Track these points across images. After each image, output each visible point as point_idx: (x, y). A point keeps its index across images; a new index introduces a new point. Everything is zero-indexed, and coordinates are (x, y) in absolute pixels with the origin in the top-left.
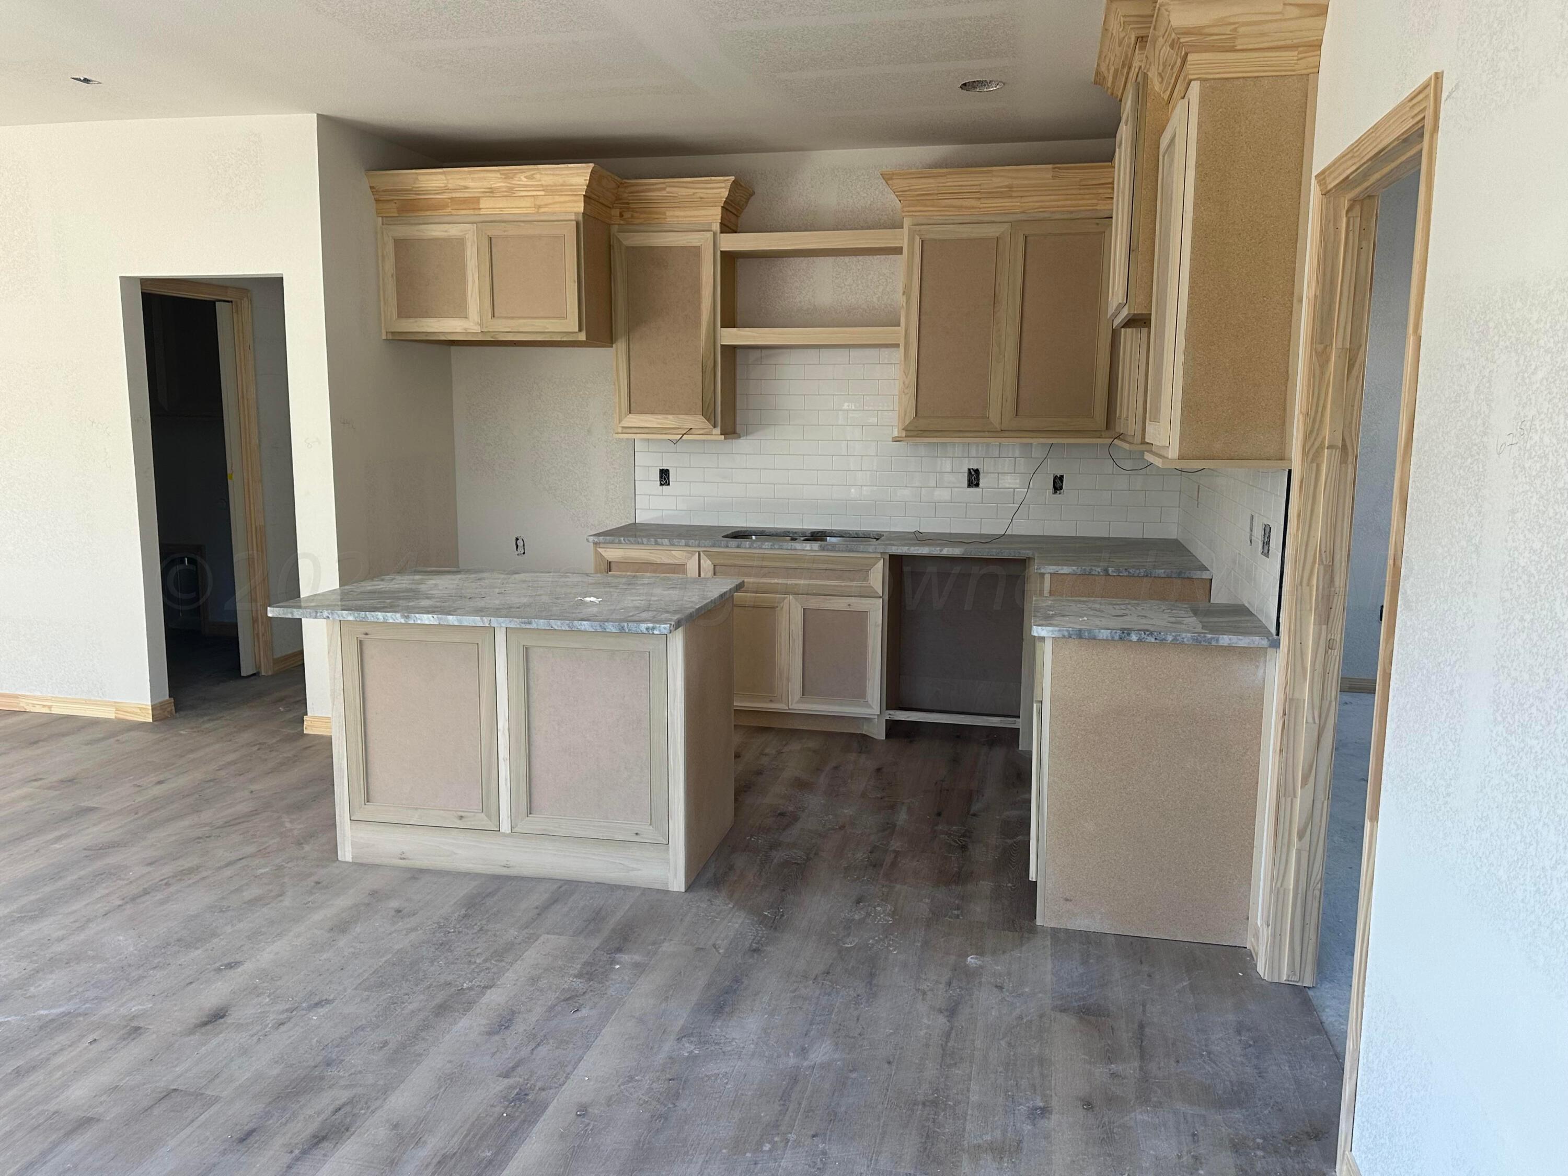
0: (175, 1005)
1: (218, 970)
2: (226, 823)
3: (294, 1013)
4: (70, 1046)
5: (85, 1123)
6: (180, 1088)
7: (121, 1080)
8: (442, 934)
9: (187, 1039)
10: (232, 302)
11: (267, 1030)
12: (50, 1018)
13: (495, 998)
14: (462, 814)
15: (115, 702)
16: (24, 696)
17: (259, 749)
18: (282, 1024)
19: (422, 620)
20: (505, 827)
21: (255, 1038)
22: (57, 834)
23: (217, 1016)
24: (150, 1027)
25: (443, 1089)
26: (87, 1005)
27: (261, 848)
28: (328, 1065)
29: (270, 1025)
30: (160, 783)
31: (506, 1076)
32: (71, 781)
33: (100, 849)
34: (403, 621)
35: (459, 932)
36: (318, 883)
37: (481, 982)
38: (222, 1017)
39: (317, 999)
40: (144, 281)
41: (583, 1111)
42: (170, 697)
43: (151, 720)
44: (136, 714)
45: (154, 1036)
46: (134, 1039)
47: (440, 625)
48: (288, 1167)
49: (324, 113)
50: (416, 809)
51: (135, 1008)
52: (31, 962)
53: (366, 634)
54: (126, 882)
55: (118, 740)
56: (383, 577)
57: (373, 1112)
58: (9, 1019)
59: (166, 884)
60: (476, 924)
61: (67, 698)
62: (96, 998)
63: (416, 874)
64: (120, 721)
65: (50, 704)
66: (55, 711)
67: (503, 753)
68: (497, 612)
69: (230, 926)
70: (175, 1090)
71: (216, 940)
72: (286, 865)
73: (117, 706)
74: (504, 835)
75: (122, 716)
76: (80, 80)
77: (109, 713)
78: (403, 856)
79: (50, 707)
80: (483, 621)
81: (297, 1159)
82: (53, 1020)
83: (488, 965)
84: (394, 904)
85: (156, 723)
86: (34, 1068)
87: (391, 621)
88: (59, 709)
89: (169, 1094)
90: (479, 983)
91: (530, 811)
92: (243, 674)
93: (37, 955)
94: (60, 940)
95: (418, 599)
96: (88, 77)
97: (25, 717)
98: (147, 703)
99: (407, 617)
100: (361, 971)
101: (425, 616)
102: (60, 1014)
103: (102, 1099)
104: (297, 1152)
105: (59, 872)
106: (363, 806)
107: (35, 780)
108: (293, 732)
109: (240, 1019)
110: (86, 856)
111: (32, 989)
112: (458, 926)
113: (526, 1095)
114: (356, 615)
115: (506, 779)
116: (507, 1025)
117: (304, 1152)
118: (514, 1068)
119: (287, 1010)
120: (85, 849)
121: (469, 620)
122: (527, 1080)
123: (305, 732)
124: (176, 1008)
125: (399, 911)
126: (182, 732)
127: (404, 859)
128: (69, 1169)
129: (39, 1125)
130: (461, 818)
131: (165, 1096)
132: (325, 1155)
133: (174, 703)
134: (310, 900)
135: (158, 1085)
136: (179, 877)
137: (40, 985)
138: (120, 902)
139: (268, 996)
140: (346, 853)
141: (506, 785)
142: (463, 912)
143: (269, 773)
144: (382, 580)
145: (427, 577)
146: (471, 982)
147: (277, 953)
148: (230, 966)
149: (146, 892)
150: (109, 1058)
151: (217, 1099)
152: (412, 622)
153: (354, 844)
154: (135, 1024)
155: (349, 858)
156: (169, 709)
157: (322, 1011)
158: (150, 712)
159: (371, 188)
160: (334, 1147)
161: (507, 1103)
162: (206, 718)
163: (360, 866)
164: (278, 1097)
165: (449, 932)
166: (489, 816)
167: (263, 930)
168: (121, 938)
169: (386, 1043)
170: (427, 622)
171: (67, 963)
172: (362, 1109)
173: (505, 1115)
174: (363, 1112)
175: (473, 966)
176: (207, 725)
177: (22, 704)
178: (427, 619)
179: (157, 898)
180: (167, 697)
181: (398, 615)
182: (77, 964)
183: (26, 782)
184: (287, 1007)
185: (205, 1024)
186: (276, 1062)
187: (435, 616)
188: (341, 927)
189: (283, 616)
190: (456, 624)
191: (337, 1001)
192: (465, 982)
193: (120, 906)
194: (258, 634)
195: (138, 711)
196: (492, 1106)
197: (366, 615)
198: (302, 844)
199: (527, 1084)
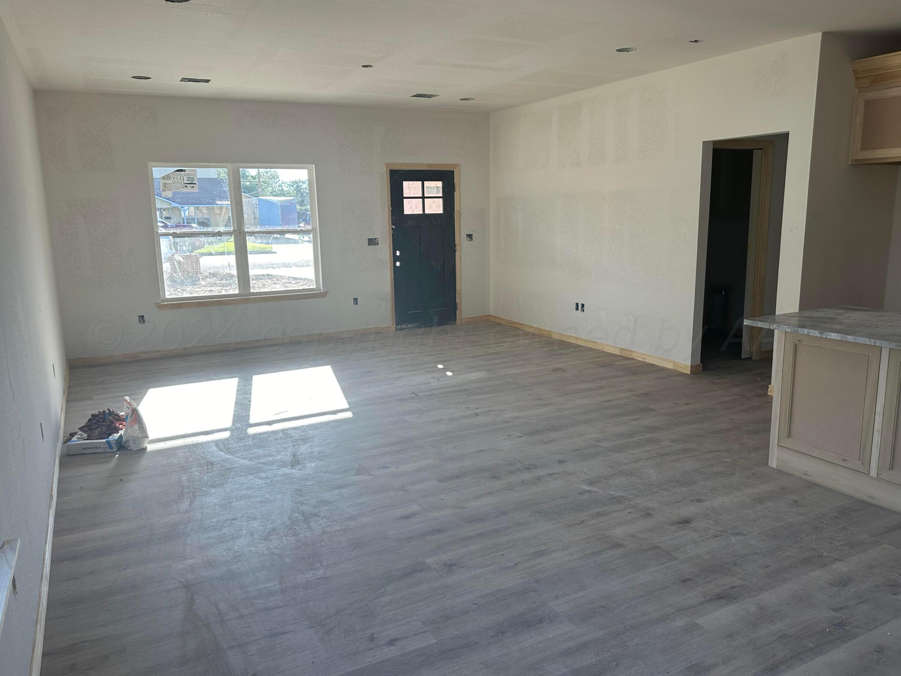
0: (668, 510)
1: (692, 501)
2: (714, 431)
3: (724, 534)
4: (620, 511)
5: (619, 545)
6: (662, 547)
7: (637, 534)
8: (818, 522)
9: (670, 527)
10: (762, 149)
11: (708, 536)
12: (615, 496)
13: (841, 567)
14: (845, 458)
15: (674, 361)
16: (635, 351)
17: (741, 398)
18: (716, 537)
19: (831, 336)
20: (873, 472)
21: (701, 538)
22: (635, 417)
23: (685, 522)
24: (655, 515)
25: (794, 602)
26: (631, 496)
27: (729, 448)
28: (735, 564)
29: (710, 535)
30: (686, 404)
31: (836, 610)
32: (646, 394)
33: (652, 429)
34: (819, 335)
35: (829, 525)
36: (754, 474)
37: (835, 555)
38: (688, 523)
39: (737, 531)
40: (715, 143)
41: (880, 650)
42: (701, 363)
43: (689, 373)
44: (683, 368)
45: (656, 520)
46: (647, 518)
47: (842, 340)
48: (701, 603)
49: (828, 30)
50: (817, 448)
51: (650, 505)
52: (613, 470)
53: (800, 341)
54: (660, 447)
55: (672, 380)
56: (818, 309)
57: (751, 596)
58: (599, 491)
59: (677, 453)
60: (841, 524)
61: (652, 355)
62: (635, 494)
63: (812, 485)
64: (675, 371)
65: (645, 357)
66: (647, 361)
67: (878, 426)
68: (882, 337)
69: (703, 482)
70: (659, 547)
71: (694, 486)
72: (740, 461)
73: (675, 363)
74: (872, 477)
75: (676, 368)
76: (692, 41)
77: (670, 366)
78: (806, 473)
79: (645, 359)
80: (870, 342)
81: (707, 601)
82: (615, 497)
83: (842, 548)
84: (795, 497)
85: (692, 375)
86: (604, 514)
87: (812, 334)
88: (649, 360)
89: (656, 547)
90: (833, 556)
91: (892, 468)
92: (742, 357)
93: (615, 468)
94: (626, 464)
95: (833, 324)
96: (696, 39)
97: (632, 361)
98: (689, 363)
99: (822, 333)
100: (765, 525)
101: (833, 334)
102: (619, 496)
103: (628, 538)
104: (707, 598)
105: (633, 434)
106: (786, 438)
107: (632, 391)
108: (762, 392)
109: (696, 527)
110: (645, 430)
111: (611, 481)
112: (829, 521)
113: (845, 625)
114: (792, 329)
115: (878, 444)
116: (844, 584)
117: (711, 600)
118: (841, 609)
119: (720, 531)
120: (645, 427)
121: (861, 340)
122: (848, 618)
123: (768, 394)
124: (668, 511)
125: (796, 502)
126: (703, 382)
127: (806, 475)
128: (608, 562)
129: (601, 539)
130: (845, 460)
131: (654, 548)
132: (721, 606)
133: (703, 366)
134: (747, 481)
135: (652, 542)
136: (684, 451)
137: (614, 481)
138: (655, 455)
139: (713, 521)
140: (773, 463)
141: (877, 447)
142: (835, 514)
143: (743, 411)
144: (817, 311)
145: (844, 311)
146: (829, 553)
147: (723, 502)
148: (698, 501)
149: (667, 454)
150: (635, 522)
151: (677, 559)
152: (825, 337)
153: (778, 459)
154: (649, 511)
155: (774, 466)
156: (700, 369)
157: (738, 538)
158: (690, 369)
159: (854, 71)
160: (727, 604)
161: (830, 625)
162: (717, 377)
163: (778, 471)
164: (705, 570)
165: (823, 523)
166: (863, 463)
167: (719, 489)
168: (652, 471)
169: (768, 566)
170: (834, 338)
171: (627, 475)
172: (746, 592)
173: (828, 630)
174: (746, 594)
175: (833, 546)
176: (717, 381)
177: (633, 355)
178: (834, 336)
179: (672, 458)
180: (699, 362)
181: (817, 332)
182: (631, 477)
183: (628, 391)
184: (721, 529)
185: (680, 523)
186: (709, 553)
187: (839, 335)
188: (760, 500)
189: (752, 325)
190: (852, 341)
191: (748, 536)
192: (825, 552)
193: (655, 457)
194: (753, 336)
195: (684, 367)
196: (821, 622)
197: (798, 330)
198: (751, 452)
199: (847, 620)
